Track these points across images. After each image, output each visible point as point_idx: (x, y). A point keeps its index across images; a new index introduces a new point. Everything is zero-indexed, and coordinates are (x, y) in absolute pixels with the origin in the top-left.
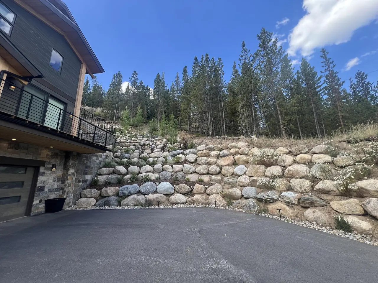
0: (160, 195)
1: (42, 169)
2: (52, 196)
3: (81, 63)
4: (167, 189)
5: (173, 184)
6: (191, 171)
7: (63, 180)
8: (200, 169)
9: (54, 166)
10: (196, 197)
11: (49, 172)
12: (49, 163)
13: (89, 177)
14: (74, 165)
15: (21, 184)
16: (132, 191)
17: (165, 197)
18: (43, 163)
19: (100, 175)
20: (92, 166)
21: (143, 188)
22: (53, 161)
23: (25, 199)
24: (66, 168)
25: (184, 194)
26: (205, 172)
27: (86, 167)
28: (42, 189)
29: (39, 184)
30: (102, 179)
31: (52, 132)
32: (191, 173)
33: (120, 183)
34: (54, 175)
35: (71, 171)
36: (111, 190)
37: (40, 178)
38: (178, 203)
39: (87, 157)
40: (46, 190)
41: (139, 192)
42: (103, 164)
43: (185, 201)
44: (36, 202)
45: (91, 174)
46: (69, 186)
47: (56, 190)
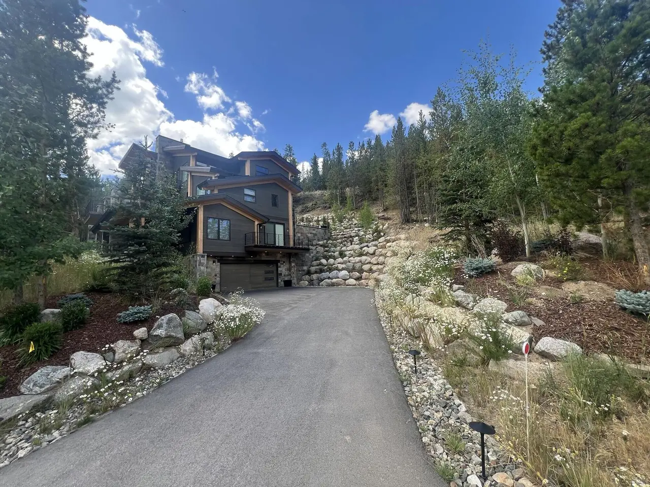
0: (339, 279)
1: (279, 264)
2: (286, 279)
3: (288, 191)
4: (344, 275)
5: (349, 272)
6: (367, 262)
7: (289, 270)
8: (374, 260)
9: (284, 262)
10: (362, 281)
11: (282, 266)
12: (282, 261)
13: (305, 268)
14: (294, 261)
15: (272, 272)
16: (325, 276)
17: (344, 281)
18: (279, 261)
19: (313, 266)
20: (307, 260)
21: (331, 275)
22: (283, 259)
23: (275, 279)
24: (290, 263)
25: (355, 279)
26: (375, 263)
27: (303, 261)
28: (281, 274)
29: (279, 272)
30: (313, 269)
31: (281, 247)
32: (367, 263)
33: (321, 271)
34: (285, 267)
35: (293, 264)
36: (315, 276)
37: (279, 269)
38: (350, 285)
39: (302, 255)
40: (283, 275)
41: (329, 278)
42: (314, 258)
43: (354, 284)
44: (279, 281)
45: (306, 266)
46: (293, 273)
47: (288, 275)
